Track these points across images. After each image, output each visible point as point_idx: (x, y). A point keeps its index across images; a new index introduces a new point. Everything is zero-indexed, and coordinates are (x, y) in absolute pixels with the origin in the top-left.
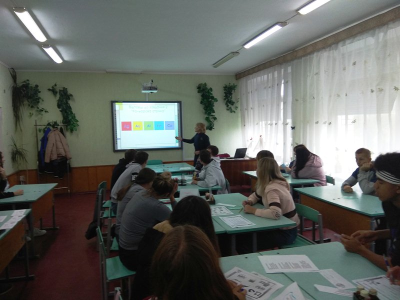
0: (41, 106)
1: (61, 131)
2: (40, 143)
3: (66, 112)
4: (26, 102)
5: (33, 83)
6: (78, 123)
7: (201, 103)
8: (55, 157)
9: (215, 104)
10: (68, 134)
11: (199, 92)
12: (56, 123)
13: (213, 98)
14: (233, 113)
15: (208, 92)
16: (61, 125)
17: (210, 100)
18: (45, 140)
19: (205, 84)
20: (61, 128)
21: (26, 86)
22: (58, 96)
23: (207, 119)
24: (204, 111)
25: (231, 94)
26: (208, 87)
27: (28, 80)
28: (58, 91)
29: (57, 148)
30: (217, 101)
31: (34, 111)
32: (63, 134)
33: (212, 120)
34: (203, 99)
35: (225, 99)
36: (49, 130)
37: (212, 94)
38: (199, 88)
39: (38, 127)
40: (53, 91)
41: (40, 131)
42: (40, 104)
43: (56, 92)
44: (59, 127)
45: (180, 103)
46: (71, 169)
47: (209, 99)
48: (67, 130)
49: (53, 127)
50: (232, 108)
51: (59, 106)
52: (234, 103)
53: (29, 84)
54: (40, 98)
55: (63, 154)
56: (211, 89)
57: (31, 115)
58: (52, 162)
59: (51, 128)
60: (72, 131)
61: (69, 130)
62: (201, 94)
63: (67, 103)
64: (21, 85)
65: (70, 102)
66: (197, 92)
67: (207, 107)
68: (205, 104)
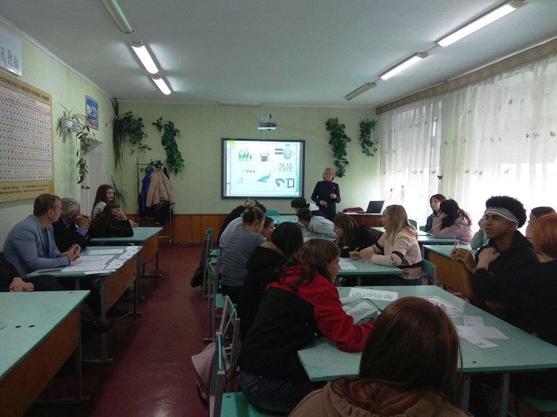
0: (143, 142)
1: (165, 171)
2: (141, 184)
3: (171, 150)
4: (128, 138)
5: (135, 116)
6: (184, 163)
7: (330, 143)
8: (157, 201)
9: (348, 144)
10: (172, 175)
11: (327, 129)
12: (159, 162)
13: (345, 137)
14: (370, 156)
15: (340, 129)
16: (165, 165)
17: (342, 139)
18: (147, 182)
19: (336, 119)
20: (165, 168)
21: (128, 119)
22: (163, 131)
23: (337, 163)
24: (333, 153)
25: (369, 132)
26: (340, 123)
27: (130, 112)
28: (163, 124)
29: (159, 191)
30: (350, 141)
31: (136, 148)
32: (167, 175)
33: (342, 164)
34: (332, 139)
35: (360, 139)
36: (152, 170)
37: (344, 132)
38: (328, 124)
39: (140, 167)
40: (158, 125)
41: (142, 170)
42: (142, 139)
43: (162, 127)
44: (163, 167)
45: (303, 142)
46: (173, 215)
47: (340, 138)
48: (171, 171)
49: (157, 167)
50: (370, 150)
51: (163, 143)
52: (372, 143)
53: (132, 116)
54: (143, 133)
55: (167, 198)
56: (343, 126)
57: (133, 152)
58: (153, 206)
59: (154, 167)
60: (176, 172)
61: (174, 171)
62: (330, 132)
63: (173, 139)
64: (123, 117)
65: (176, 138)
66: (325, 129)
67: (337, 148)
68: (334, 144)
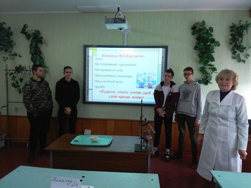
7: (196, 48)
9: (216, 49)
11: (193, 34)
13: (213, 41)
14: (241, 63)
15: (207, 33)
17: (209, 43)
19: (204, 22)
23: (202, 70)
24: (199, 59)
25: (241, 35)
26: (208, 26)
27: (4, 23)
28: (31, 33)
30: (219, 45)
33: (209, 71)
34: (198, 43)
35: (231, 44)
37: (212, 35)
38: (194, 28)
43: (29, 36)
45: (166, 48)
47: (207, 42)
50: (241, 56)
52: (245, 48)
54: (12, 41)
56: (211, 29)
57: (5, 59)
62: (196, 36)
66: (190, 34)
67: (203, 53)
68: (200, 50)
